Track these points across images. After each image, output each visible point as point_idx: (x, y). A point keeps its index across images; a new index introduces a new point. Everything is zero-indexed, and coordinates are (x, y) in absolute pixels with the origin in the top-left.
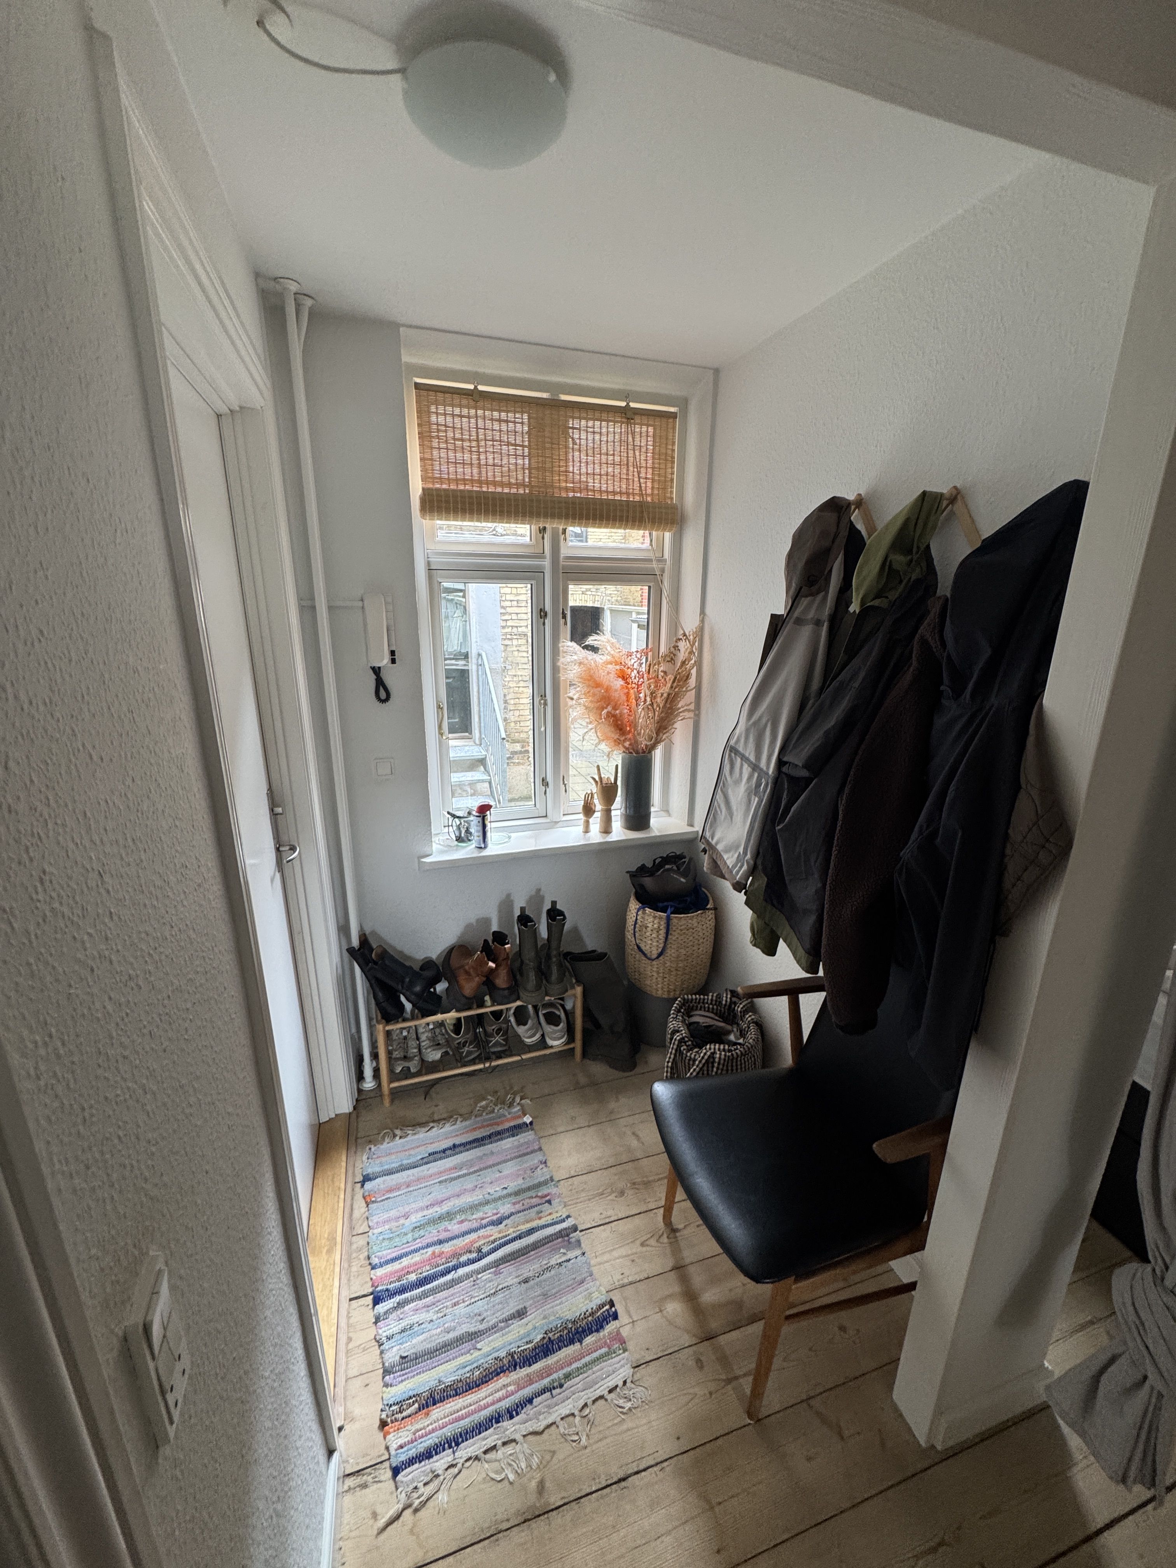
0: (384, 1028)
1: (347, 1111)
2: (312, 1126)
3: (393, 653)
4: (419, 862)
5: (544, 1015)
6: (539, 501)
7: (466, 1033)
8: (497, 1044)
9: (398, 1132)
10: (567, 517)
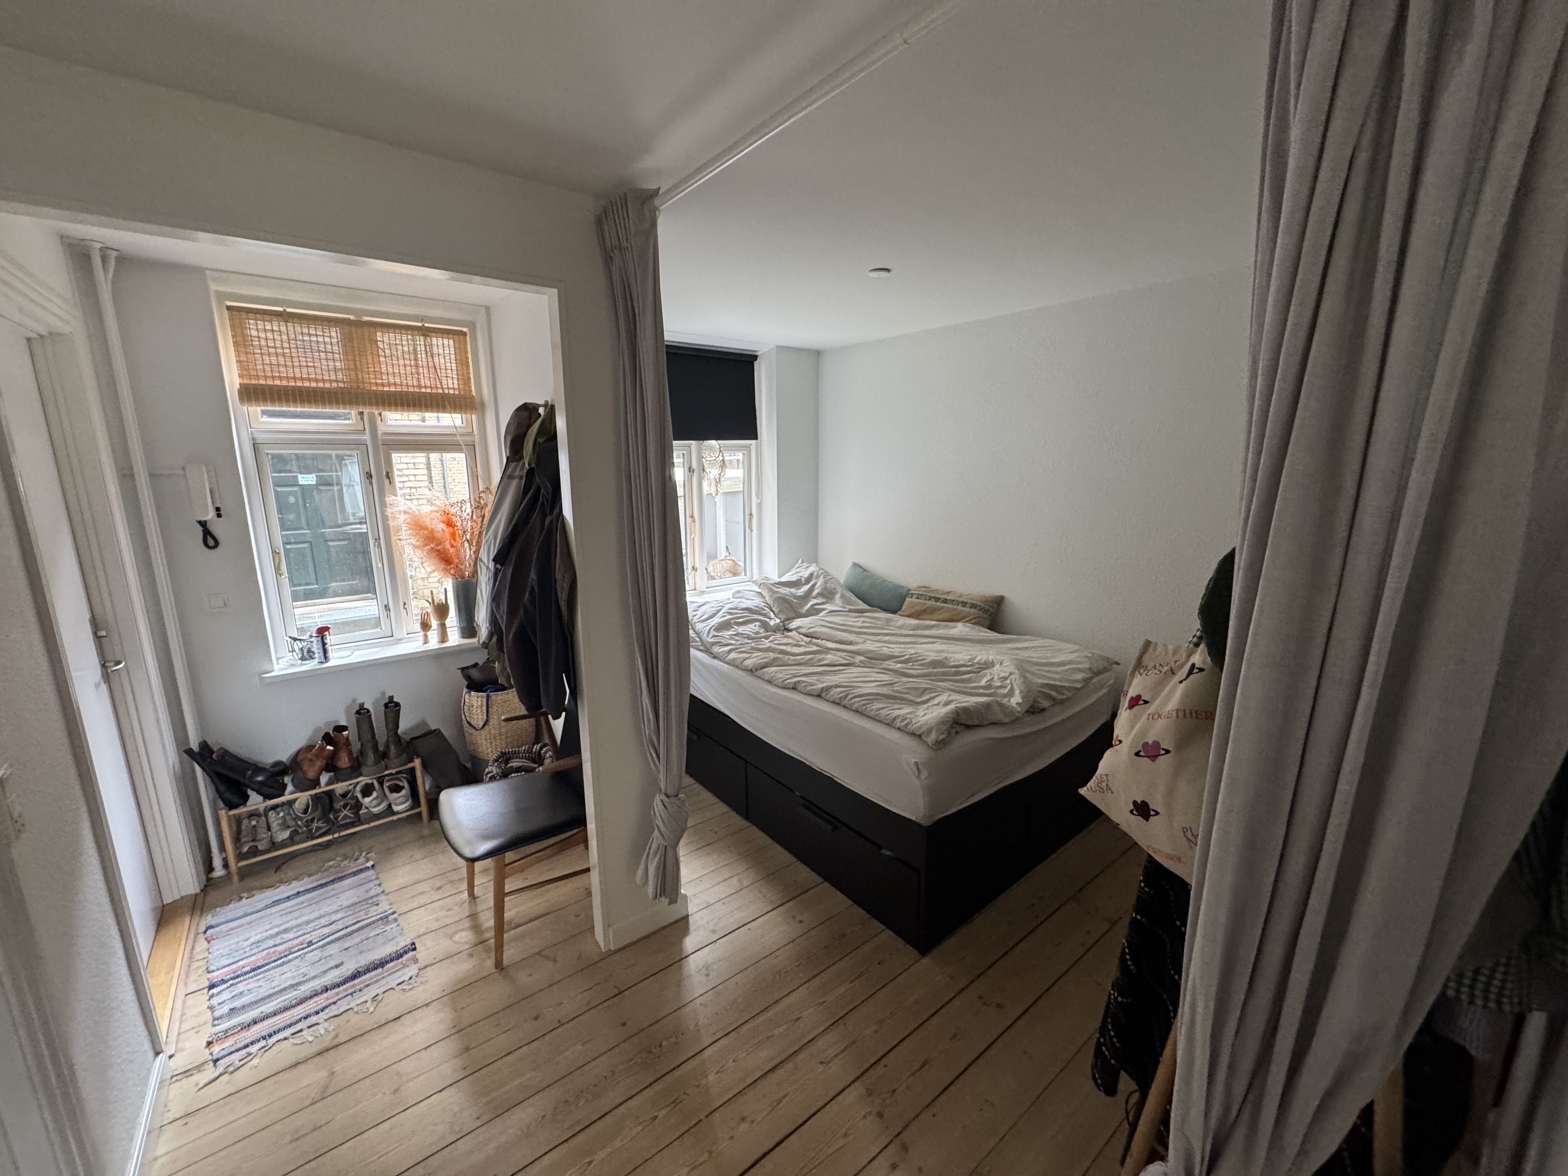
0: (227, 813)
1: (193, 892)
2: (154, 909)
3: (218, 509)
4: (262, 679)
5: (389, 787)
6: (350, 393)
7: (314, 810)
8: (346, 817)
9: (245, 895)
10: (383, 404)
